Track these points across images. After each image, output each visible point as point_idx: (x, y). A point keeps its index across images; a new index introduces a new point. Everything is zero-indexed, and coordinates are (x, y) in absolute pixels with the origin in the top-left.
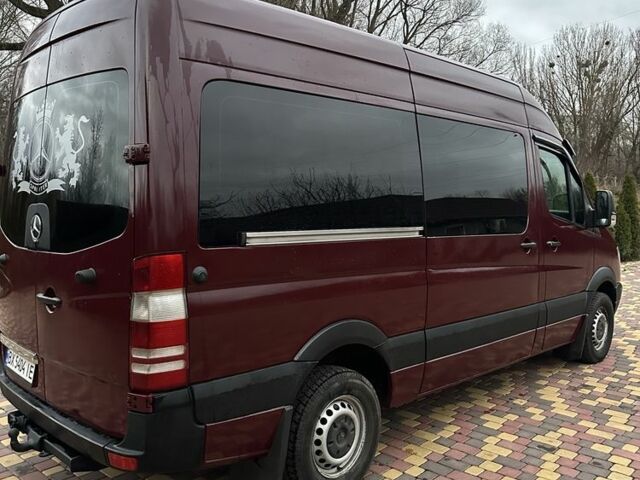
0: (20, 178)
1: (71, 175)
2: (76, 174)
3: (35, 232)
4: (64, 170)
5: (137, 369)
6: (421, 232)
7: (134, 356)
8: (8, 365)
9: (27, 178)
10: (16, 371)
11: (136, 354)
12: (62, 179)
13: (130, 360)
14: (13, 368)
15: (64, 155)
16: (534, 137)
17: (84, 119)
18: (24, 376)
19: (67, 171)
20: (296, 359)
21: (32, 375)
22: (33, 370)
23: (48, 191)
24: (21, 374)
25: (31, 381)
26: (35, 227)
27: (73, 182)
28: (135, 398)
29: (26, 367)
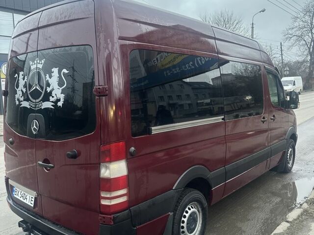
0: (22, 99)
1: (58, 100)
2: (62, 100)
3: (34, 129)
4: (53, 97)
5: (104, 202)
6: (223, 119)
7: (102, 195)
8: (15, 196)
9: (27, 99)
10: (21, 199)
11: (103, 194)
12: (52, 102)
13: (100, 198)
14: (19, 198)
15: (53, 89)
16: (265, 67)
17: (65, 71)
18: (27, 203)
19: (55, 98)
20: (174, 188)
21: (33, 202)
22: (33, 200)
23: (43, 108)
24: (25, 201)
25: (32, 206)
26: (35, 127)
27: (60, 104)
28: (104, 218)
29: (28, 197)
